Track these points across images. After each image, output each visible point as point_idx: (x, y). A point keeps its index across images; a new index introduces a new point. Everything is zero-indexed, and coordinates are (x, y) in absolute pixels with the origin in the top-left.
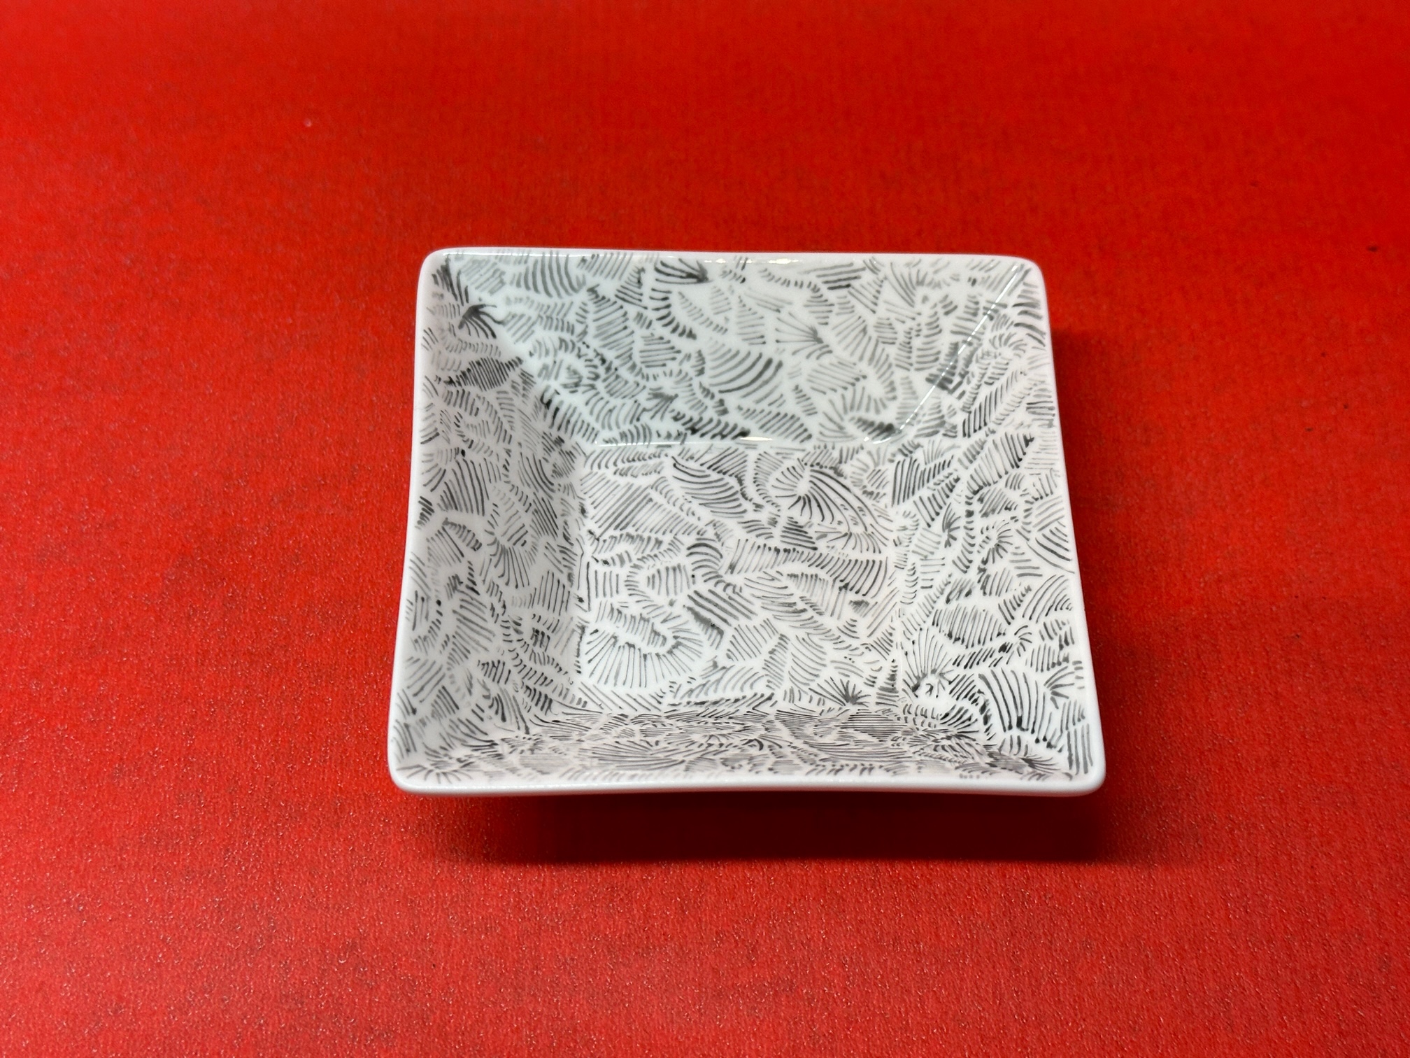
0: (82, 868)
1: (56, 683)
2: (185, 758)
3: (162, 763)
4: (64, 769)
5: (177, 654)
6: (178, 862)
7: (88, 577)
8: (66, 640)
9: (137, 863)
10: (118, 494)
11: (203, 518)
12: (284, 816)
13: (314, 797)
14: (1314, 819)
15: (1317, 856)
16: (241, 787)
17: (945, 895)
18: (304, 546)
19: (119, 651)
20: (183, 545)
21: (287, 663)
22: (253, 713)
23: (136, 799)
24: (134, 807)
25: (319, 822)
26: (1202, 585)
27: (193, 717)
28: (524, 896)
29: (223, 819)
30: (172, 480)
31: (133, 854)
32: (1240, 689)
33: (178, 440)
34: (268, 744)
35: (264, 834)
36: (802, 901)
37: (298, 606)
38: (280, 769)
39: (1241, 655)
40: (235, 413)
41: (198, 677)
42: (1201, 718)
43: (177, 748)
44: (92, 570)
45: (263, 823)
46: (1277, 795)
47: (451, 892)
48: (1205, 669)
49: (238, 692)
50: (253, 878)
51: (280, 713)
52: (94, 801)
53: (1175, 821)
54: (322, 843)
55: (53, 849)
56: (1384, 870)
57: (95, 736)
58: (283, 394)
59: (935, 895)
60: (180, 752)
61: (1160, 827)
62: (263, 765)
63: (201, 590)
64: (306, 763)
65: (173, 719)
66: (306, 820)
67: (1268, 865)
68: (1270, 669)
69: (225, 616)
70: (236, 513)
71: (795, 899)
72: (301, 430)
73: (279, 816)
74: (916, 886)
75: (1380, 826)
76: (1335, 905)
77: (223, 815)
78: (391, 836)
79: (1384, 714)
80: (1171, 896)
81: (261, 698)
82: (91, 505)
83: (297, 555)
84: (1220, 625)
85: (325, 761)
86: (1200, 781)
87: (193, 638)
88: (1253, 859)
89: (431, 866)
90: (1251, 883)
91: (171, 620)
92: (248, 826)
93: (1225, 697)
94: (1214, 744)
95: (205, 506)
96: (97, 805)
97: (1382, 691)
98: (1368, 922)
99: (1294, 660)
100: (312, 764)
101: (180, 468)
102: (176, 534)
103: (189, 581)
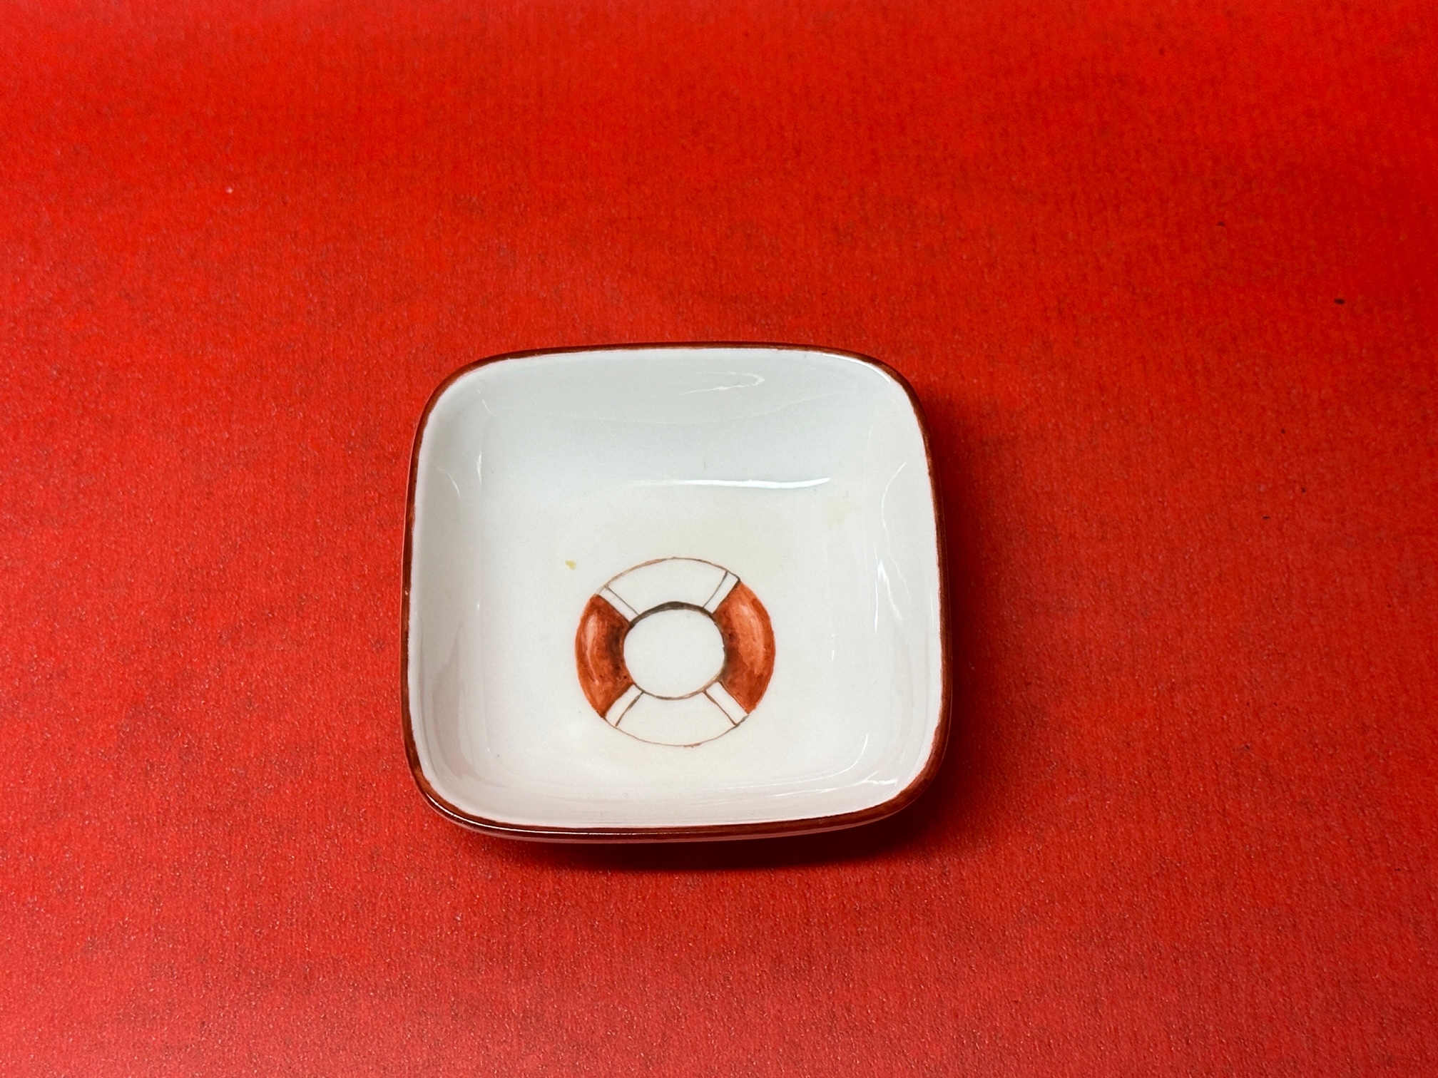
0: (64, 1048)
1: (22, 852)
2: (155, 927)
3: (132, 934)
4: (38, 944)
5: (138, 815)
6: (157, 1037)
7: (42, 734)
8: (27, 804)
9: (117, 1041)
10: (66, 640)
11: (153, 661)
12: (255, 985)
13: (284, 963)
14: (1255, 944)
15: (1257, 983)
16: (211, 955)
17: (899, 1039)
18: (257, 687)
19: (81, 814)
20: (135, 693)
21: (248, 819)
22: (217, 876)
23: (111, 974)
24: (109, 981)
25: (290, 989)
26: (1155, 695)
27: (159, 882)
28: (493, 1057)
29: (197, 991)
30: (119, 622)
31: (113, 1031)
32: (1188, 807)
33: (122, 577)
34: (235, 908)
35: (237, 1004)
36: (762, 1051)
37: (255, 754)
38: (248, 935)
39: (1191, 771)
40: (177, 544)
41: (161, 839)
42: (1150, 840)
43: (146, 917)
44: (47, 725)
45: (236, 994)
46: (1221, 921)
47: (421, 1057)
48: (1156, 788)
49: (202, 855)
50: (230, 1051)
51: (244, 875)
52: (70, 977)
53: (1122, 952)
54: (294, 1012)
55: (36, 1030)
56: (1321, 995)
57: (65, 907)
58: (225, 519)
59: (891, 1041)
60: (149, 920)
61: (1107, 959)
62: (232, 930)
63: (156, 742)
64: (273, 927)
65: (140, 886)
66: (277, 987)
67: (1210, 994)
68: (1219, 784)
69: (182, 771)
70: (185, 653)
71: (755, 1050)
72: (245, 559)
73: (251, 985)
74: (871, 1031)
75: (1318, 949)
76: (1273, 1034)
77: (197, 986)
78: (362, 1001)
79: (1328, 829)
80: (1116, 1030)
81: (224, 859)
82: (39, 653)
83: (249, 698)
84: (1171, 738)
85: (292, 924)
86: (1147, 909)
87: (153, 795)
88: (1196, 988)
89: (401, 1030)
90: (1192, 1012)
91: (129, 777)
92: (221, 997)
93: (1174, 817)
94: (1162, 868)
95: (154, 647)
96: (73, 982)
97: (1327, 805)
98: (1303, 1049)
99: (1243, 775)
100: (280, 928)
101: (126, 607)
102: (127, 681)
103: (143, 732)
